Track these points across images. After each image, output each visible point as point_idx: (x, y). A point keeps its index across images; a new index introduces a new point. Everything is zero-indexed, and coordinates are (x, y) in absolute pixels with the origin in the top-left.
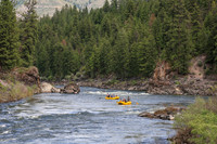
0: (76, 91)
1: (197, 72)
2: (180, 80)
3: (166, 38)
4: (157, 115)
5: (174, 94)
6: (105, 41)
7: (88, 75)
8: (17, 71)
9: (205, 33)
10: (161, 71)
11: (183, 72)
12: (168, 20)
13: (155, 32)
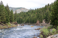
0: (24, 26)
1: (44, 22)
2: (41, 24)
3: (39, 17)
4: (37, 29)
5: (40, 26)
6: (28, 17)
7: (26, 23)
8: (13, 22)
9: (45, 16)
10: (38, 22)
11: (42, 22)
12: (39, 13)
13: (37, 15)
